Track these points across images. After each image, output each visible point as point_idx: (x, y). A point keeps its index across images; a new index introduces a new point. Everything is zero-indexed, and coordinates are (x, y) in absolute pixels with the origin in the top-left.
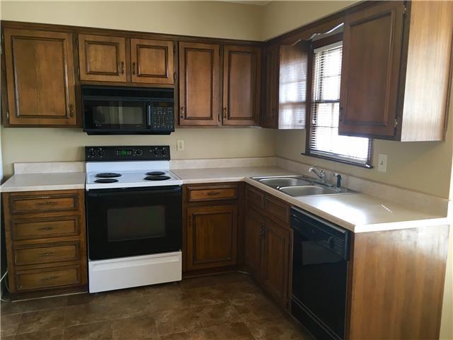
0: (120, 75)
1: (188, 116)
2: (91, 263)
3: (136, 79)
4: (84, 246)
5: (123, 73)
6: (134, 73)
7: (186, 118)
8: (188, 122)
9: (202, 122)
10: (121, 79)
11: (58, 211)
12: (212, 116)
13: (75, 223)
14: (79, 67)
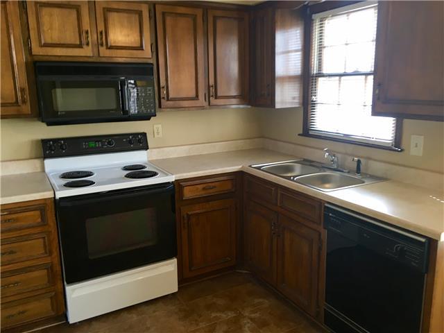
0: (85, 46)
1: (171, 96)
2: (69, 289)
3: (104, 52)
4: (58, 268)
5: (88, 44)
6: (102, 45)
7: (168, 100)
8: (170, 103)
9: (186, 103)
10: (86, 52)
11: (20, 229)
12: (197, 96)
13: (44, 242)
14: (29, 37)
